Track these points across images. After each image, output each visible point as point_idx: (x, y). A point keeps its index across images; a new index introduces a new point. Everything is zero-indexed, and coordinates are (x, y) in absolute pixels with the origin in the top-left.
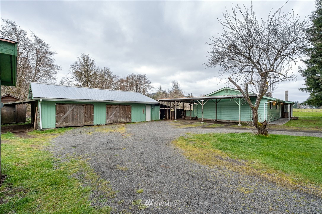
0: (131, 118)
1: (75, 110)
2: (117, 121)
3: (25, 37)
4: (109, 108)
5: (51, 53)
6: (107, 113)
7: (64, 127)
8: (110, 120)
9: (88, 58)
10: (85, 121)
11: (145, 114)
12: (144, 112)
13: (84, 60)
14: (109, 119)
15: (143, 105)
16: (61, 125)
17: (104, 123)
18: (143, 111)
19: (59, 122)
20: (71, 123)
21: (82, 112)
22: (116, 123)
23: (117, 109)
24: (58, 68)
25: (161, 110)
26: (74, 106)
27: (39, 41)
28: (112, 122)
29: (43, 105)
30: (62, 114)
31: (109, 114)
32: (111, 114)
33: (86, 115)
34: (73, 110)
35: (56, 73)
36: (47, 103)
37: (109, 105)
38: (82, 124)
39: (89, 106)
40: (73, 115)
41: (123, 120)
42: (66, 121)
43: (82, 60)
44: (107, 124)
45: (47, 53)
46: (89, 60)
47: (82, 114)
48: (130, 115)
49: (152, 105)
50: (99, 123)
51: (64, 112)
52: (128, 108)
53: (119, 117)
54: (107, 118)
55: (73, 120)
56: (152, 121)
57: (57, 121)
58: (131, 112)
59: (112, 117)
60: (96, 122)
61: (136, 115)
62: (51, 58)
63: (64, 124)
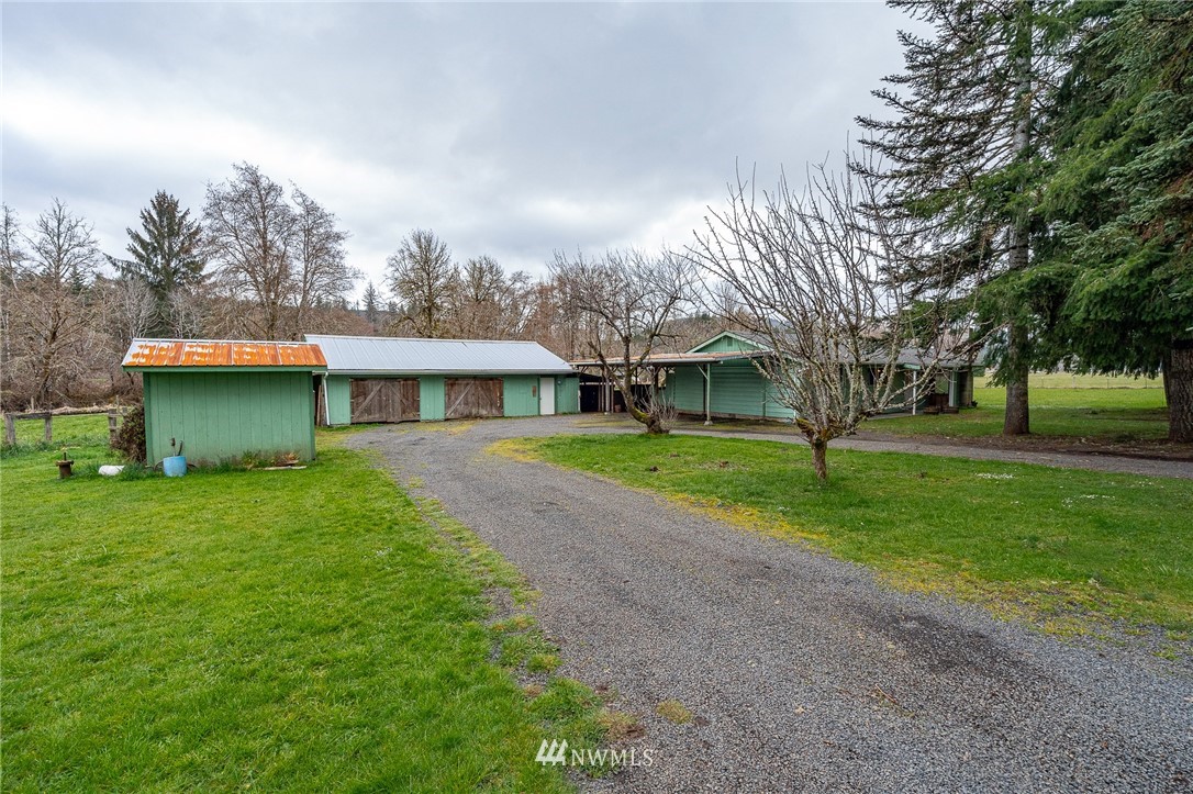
0: (502, 406)
1: (383, 390)
2: (471, 413)
3: (280, 201)
4: (452, 385)
5: (338, 237)
6: (448, 395)
7: (368, 423)
8: (455, 411)
9: (429, 241)
10: (404, 412)
11: (539, 399)
12: (536, 392)
13: (420, 247)
14: (452, 409)
15: (534, 379)
16: (361, 420)
17: (442, 417)
18: (534, 392)
19: (357, 414)
20: (377, 416)
21: (396, 394)
22: (468, 417)
23: (468, 387)
24: (355, 275)
25: (582, 388)
26: (382, 383)
27: (311, 209)
28: (457, 416)
29: (330, 382)
30: (361, 399)
31: (453, 398)
32: (456, 399)
33: (404, 401)
34: (380, 390)
35: (352, 287)
36: (338, 378)
37: (452, 380)
38: (396, 419)
39: (410, 382)
40: (380, 401)
41: (484, 412)
42: (368, 411)
43: (414, 248)
44: (447, 420)
45: (328, 237)
46: (433, 246)
47: (398, 397)
48: (501, 400)
49: (557, 377)
50: (430, 418)
51: (365, 395)
52: (494, 384)
53: (474, 404)
54: (447, 407)
55: (380, 411)
56: (556, 414)
57: (353, 412)
58: (501, 394)
59: (460, 404)
60: (424, 415)
61: (514, 399)
62: (339, 248)
63: (366, 418)
